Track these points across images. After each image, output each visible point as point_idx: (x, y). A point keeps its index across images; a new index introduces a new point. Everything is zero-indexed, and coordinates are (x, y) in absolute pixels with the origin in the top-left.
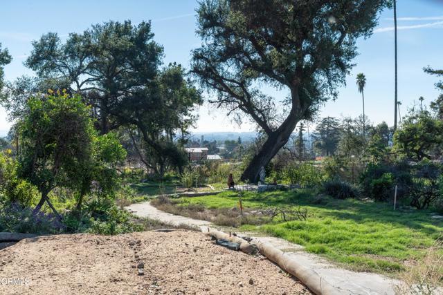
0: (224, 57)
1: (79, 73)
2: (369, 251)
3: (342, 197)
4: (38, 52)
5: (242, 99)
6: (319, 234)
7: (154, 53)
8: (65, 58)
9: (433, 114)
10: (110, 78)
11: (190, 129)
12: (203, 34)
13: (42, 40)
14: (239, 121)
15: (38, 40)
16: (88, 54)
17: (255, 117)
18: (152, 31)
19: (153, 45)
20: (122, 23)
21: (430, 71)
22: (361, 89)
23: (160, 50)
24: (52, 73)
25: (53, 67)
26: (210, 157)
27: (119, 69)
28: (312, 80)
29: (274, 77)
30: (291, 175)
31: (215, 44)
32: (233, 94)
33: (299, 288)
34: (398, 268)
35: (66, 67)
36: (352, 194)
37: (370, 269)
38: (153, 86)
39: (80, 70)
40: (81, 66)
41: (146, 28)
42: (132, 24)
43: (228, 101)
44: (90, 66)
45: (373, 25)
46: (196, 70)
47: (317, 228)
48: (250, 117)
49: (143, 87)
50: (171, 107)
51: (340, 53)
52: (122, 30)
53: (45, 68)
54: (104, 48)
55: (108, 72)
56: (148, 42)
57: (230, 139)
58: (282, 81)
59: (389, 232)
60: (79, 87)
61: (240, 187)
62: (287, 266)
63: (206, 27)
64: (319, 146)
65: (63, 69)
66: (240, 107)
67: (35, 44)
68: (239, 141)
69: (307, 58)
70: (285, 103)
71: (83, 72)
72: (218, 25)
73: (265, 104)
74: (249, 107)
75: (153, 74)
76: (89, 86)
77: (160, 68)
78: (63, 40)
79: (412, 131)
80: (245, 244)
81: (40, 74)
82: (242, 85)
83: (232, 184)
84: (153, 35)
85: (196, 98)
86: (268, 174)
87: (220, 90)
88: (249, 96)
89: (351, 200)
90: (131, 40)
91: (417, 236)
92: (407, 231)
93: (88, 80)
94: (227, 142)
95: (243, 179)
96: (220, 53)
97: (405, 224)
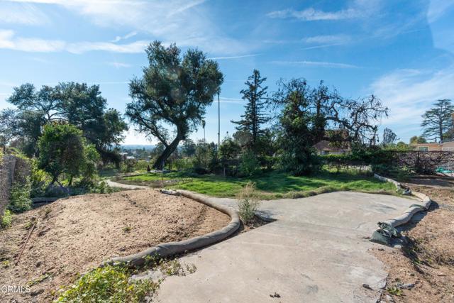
0: (145, 109)
1: (49, 109)
2: (221, 192)
3: (203, 174)
4: (18, 95)
5: (153, 129)
6: (200, 187)
7: (101, 102)
8: (39, 100)
9: (233, 139)
10: (72, 114)
11: (121, 143)
12: (133, 96)
13: (22, 87)
14: (150, 140)
15: (19, 87)
16: (56, 99)
17: (159, 138)
18: (100, 90)
19: (100, 98)
20: (81, 84)
21: (233, 122)
22: (204, 127)
23: (105, 101)
24: (29, 108)
25: (30, 104)
26: (129, 158)
27: (78, 109)
28: (186, 123)
29: (169, 120)
30: (177, 165)
31: (139, 102)
32: (148, 127)
33: (202, 204)
34: (234, 196)
35: (40, 105)
36: (206, 172)
37: (224, 197)
38: (101, 120)
39: (50, 108)
40: (51, 105)
41: (96, 89)
42: (88, 86)
43: (145, 130)
44: (57, 106)
45: (212, 101)
46: (128, 114)
47: (199, 185)
48: (157, 138)
49: (94, 120)
50: (111, 131)
51: (198, 112)
52: (81, 88)
53: (24, 104)
54: (69, 96)
55: (70, 110)
56: (98, 96)
57: (139, 148)
58: (173, 122)
59: (226, 185)
60: (49, 117)
61: (153, 171)
62: (195, 198)
63: (134, 93)
64: (184, 152)
65: (38, 106)
66: (152, 133)
67: (16, 89)
68: (144, 150)
69: (184, 113)
70: (174, 132)
71: (53, 109)
72: (141, 92)
73: (164, 132)
74: (156, 133)
75: (100, 113)
76: (56, 117)
77: (105, 110)
78: (38, 89)
79: (226, 146)
80: (174, 192)
81: (20, 108)
82: (154, 123)
83: (149, 170)
84: (100, 93)
85: (125, 127)
86: (166, 165)
87: (141, 124)
88: (157, 128)
89: (206, 175)
90: (88, 94)
91: (236, 185)
92: (231, 184)
93: (56, 114)
94: (137, 150)
95: (154, 168)
96: (142, 107)
97: (231, 182)
